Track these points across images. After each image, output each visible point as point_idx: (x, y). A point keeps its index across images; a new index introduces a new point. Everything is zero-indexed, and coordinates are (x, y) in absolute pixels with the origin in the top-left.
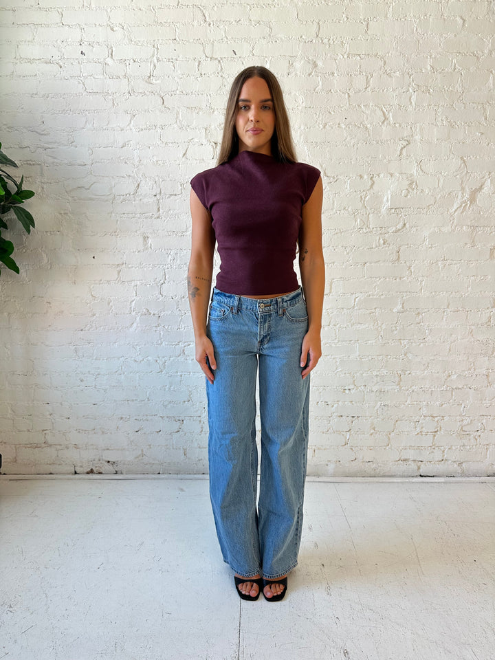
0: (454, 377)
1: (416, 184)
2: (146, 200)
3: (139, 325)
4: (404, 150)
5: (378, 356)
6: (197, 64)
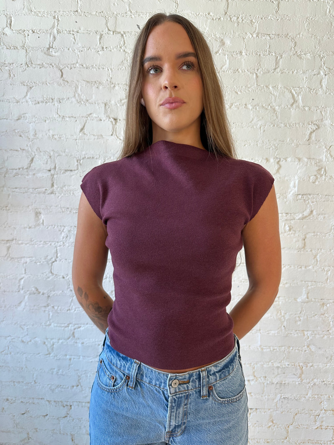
1: (325, 170)
2: (39, 175)
3: (27, 304)
4: (313, 135)
5: (280, 347)
6: (98, 37)
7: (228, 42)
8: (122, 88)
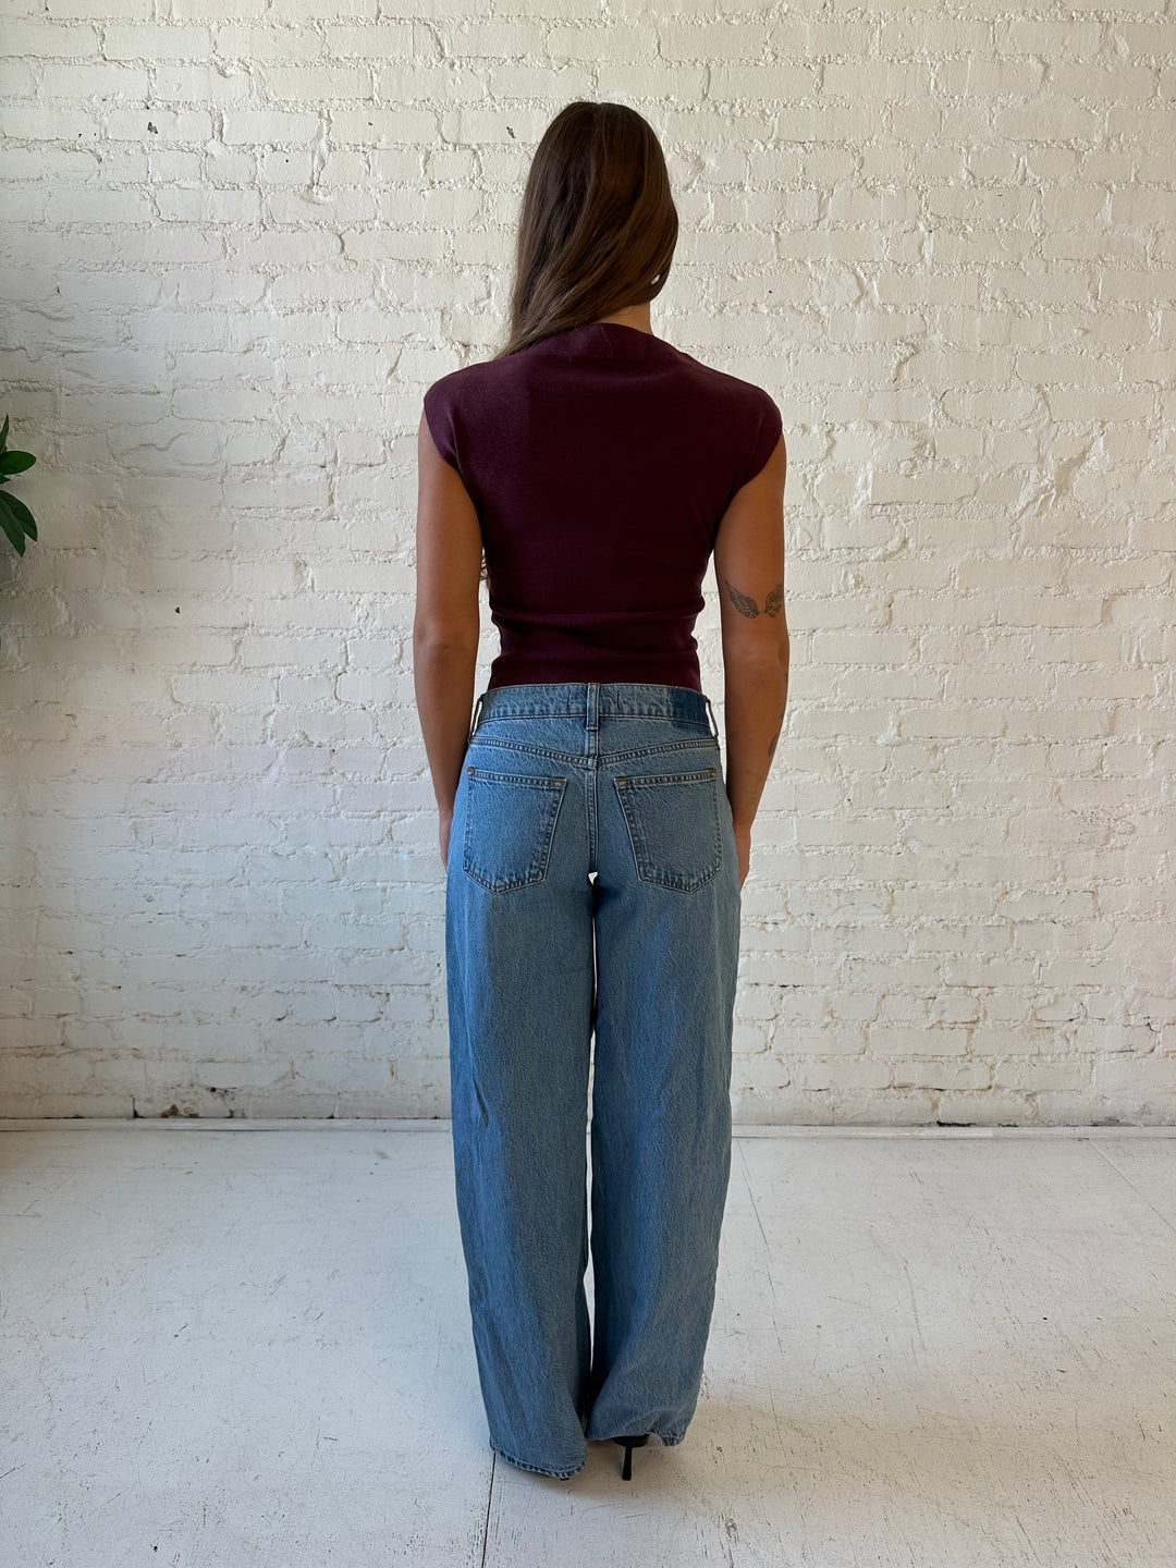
0: (1017, 896)
1: (933, 446)
2: (300, 476)
3: (284, 770)
4: (906, 368)
5: (840, 845)
6: (422, 158)
7: (711, 162)
8: (477, 274)
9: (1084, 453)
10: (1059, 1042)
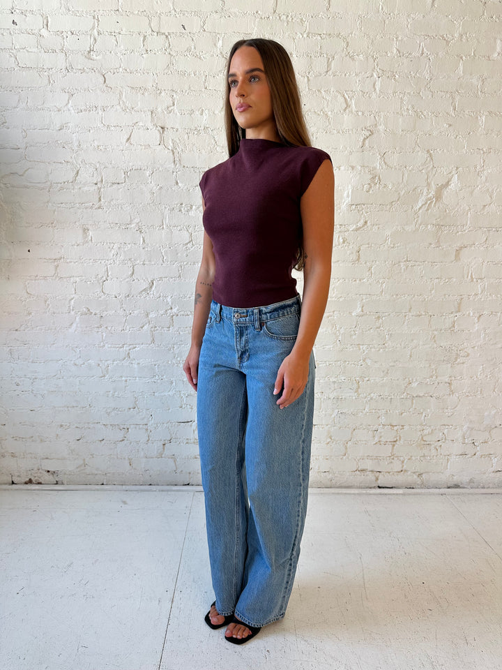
0: (414, 385)
1: (379, 178)
2: (86, 189)
3: (79, 325)
4: (367, 141)
5: (335, 361)
6: (142, 39)
8: (168, 94)
9: (448, 182)
10: (433, 451)
